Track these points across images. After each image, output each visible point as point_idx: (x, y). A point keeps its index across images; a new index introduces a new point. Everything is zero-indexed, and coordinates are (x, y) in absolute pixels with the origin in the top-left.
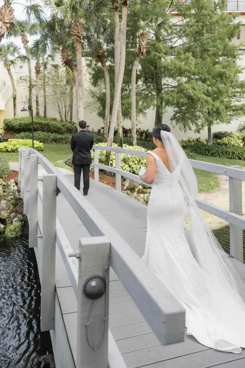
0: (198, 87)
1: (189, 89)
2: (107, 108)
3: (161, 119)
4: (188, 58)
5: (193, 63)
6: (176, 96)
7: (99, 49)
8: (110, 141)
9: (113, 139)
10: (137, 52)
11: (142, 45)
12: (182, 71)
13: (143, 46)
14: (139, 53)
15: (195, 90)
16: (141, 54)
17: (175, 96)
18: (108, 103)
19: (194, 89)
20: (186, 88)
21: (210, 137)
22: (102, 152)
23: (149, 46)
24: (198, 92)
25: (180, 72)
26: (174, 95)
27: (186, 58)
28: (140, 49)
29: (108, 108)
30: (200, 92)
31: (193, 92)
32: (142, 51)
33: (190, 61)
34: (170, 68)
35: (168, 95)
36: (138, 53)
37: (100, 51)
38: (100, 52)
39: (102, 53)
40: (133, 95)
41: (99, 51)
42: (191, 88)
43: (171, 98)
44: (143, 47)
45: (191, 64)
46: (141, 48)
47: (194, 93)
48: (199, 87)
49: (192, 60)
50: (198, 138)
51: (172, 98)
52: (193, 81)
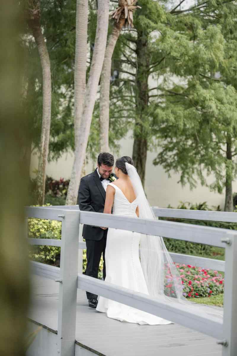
0: (228, 96)
1: (210, 100)
2: (44, 132)
3: (143, 161)
4: (212, 37)
5: (222, 47)
6: (184, 114)
7: (30, 7)
8: (72, 199)
9: (77, 197)
10: (116, 17)
11: (126, 3)
12: (200, 62)
13: (127, 5)
14: (120, 19)
15: (222, 103)
16: (122, 22)
17: (182, 115)
18: (46, 122)
19: (220, 101)
20: (205, 98)
21: (229, 203)
22: (50, 223)
23: (141, 8)
24: (228, 106)
25: (195, 63)
26: (179, 111)
27: (210, 35)
28: (123, 13)
29: (46, 133)
30: (231, 106)
31: (217, 106)
32: (126, 17)
33: (217, 42)
34: (174, 54)
35: (168, 111)
36: (118, 21)
37: (33, 10)
38: (32, 12)
39: (36, 15)
40: (104, 108)
41: (31, 9)
42: (213, 99)
43: (172, 118)
44: (129, 7)
45: (218, 48)
46: (124, 10)
47: (219, 110)
48: (231, 96)
49: (221, 42)
50: (202, 203)
51: (175, 119)
52: (217, 84)
